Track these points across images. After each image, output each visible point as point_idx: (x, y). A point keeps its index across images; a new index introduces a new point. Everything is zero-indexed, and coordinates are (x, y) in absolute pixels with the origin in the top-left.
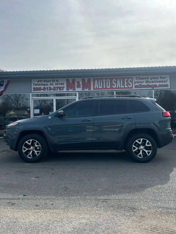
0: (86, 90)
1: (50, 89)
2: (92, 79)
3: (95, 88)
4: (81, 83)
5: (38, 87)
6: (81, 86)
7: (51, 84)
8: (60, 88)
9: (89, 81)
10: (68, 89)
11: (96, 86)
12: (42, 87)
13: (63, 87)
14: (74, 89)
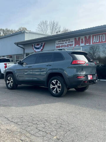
0: (87, 45)
1: (65, 46)
2: (91, 35)
3: (94, 42)
4: (84, 40)
5: (59, 45)
6: (84, 42)
7: (65, 43)
8: (71, 45)
9: (90, 37)
10: (75, 45)
11: (94, 40)
12: (61, 45)
13: (73, 44)
14: (79, 45)
